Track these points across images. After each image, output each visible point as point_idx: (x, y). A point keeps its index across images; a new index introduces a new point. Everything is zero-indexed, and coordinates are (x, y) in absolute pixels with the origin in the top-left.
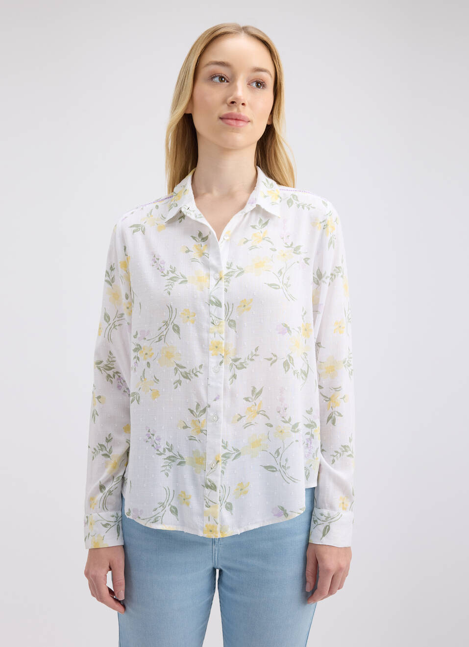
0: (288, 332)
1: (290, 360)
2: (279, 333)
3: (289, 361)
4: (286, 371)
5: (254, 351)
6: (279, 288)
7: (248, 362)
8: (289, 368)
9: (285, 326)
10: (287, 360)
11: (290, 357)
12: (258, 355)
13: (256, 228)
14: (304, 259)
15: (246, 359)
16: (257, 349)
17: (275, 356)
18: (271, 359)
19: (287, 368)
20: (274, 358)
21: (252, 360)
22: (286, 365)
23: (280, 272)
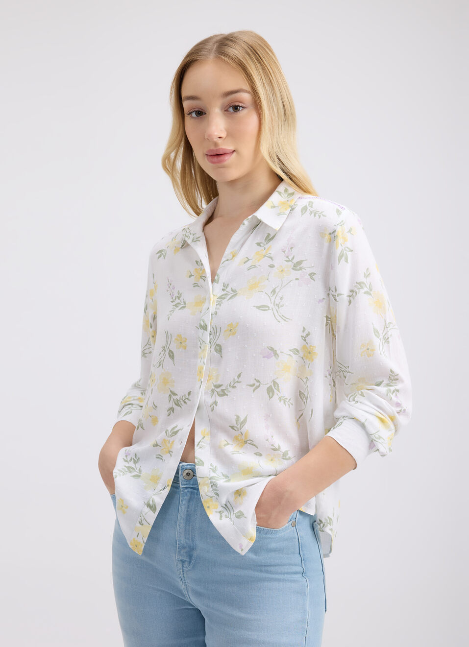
0: (275, 356)
1: (275, 386)
2: (264, 357)
3: (273, 387)
4: (270, 398)
5: (236, 378)
6: (269, 309)
7: (230, 389)
8: (273, 394)
9: (272, 349)
10: (271, 386)
11: (275, 383)
12: (241, 382)
13: (260, 246)
14: (310, 275)
15: (227, 386)
16: (239, 376)
17: (258, 381)
18: (254, 385)
19: (271, 394)
20: (258, 384)
21: (234, 387)
22: (270, 391)
23: (274, 291)
